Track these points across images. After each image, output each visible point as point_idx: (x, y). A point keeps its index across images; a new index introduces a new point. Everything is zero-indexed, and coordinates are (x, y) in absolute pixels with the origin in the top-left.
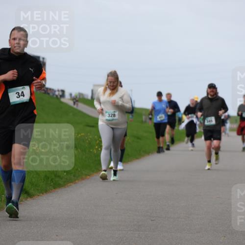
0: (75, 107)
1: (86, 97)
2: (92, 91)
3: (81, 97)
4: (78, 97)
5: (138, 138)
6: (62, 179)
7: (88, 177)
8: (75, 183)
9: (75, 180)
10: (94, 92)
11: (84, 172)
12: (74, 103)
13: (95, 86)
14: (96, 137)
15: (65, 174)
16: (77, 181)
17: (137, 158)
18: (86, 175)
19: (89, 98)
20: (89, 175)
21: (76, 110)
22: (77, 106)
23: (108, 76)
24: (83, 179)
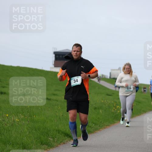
0: (98, 83)
1: (106, 77)
2: (110, 73)
3: (103, 77)
4: (101, 77)
5: (140, 103)
6: (92, 128)
7: (108, 127)
8: (100, 131)
9: (100, 129)
10: (111, 74)
11: (105, 124)
12: (98, 80)
13: (112, 70)
14: (113, 102)
15: (94, 125)
16: (101, 130)
17: (138, 115)
18: (107, 125)
19: (108, 77)
20: (108, 126)
21: (101, 85)
22: (100, 82)
23: (125, 65)
24: (105, 128)
